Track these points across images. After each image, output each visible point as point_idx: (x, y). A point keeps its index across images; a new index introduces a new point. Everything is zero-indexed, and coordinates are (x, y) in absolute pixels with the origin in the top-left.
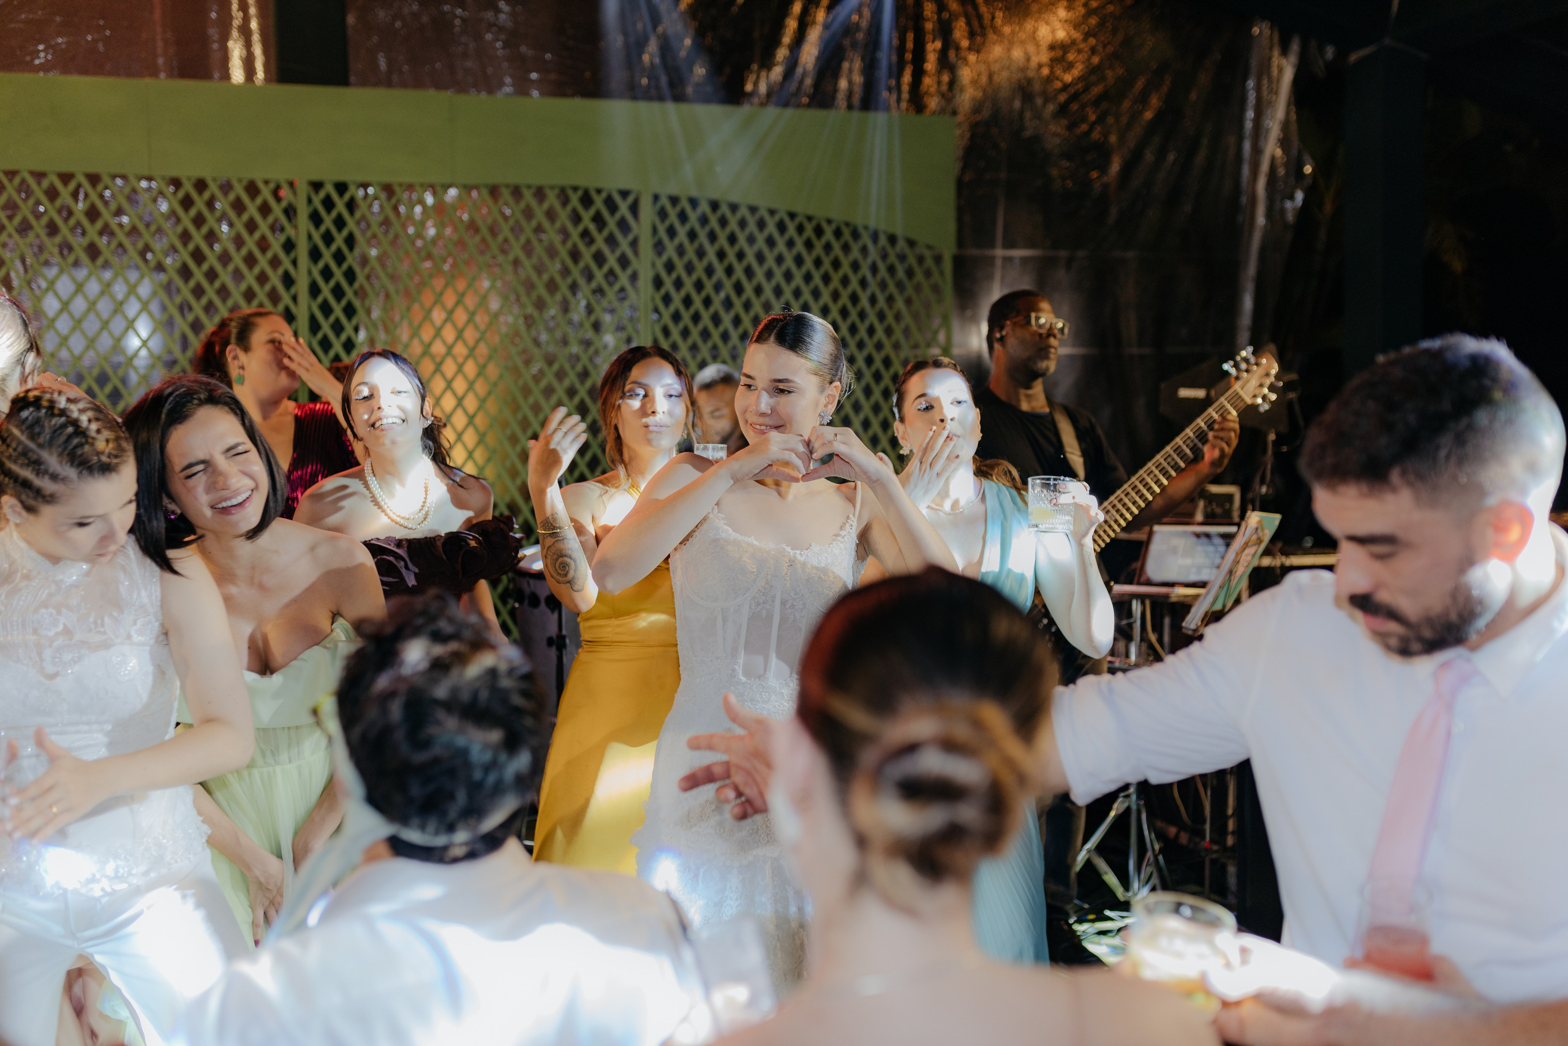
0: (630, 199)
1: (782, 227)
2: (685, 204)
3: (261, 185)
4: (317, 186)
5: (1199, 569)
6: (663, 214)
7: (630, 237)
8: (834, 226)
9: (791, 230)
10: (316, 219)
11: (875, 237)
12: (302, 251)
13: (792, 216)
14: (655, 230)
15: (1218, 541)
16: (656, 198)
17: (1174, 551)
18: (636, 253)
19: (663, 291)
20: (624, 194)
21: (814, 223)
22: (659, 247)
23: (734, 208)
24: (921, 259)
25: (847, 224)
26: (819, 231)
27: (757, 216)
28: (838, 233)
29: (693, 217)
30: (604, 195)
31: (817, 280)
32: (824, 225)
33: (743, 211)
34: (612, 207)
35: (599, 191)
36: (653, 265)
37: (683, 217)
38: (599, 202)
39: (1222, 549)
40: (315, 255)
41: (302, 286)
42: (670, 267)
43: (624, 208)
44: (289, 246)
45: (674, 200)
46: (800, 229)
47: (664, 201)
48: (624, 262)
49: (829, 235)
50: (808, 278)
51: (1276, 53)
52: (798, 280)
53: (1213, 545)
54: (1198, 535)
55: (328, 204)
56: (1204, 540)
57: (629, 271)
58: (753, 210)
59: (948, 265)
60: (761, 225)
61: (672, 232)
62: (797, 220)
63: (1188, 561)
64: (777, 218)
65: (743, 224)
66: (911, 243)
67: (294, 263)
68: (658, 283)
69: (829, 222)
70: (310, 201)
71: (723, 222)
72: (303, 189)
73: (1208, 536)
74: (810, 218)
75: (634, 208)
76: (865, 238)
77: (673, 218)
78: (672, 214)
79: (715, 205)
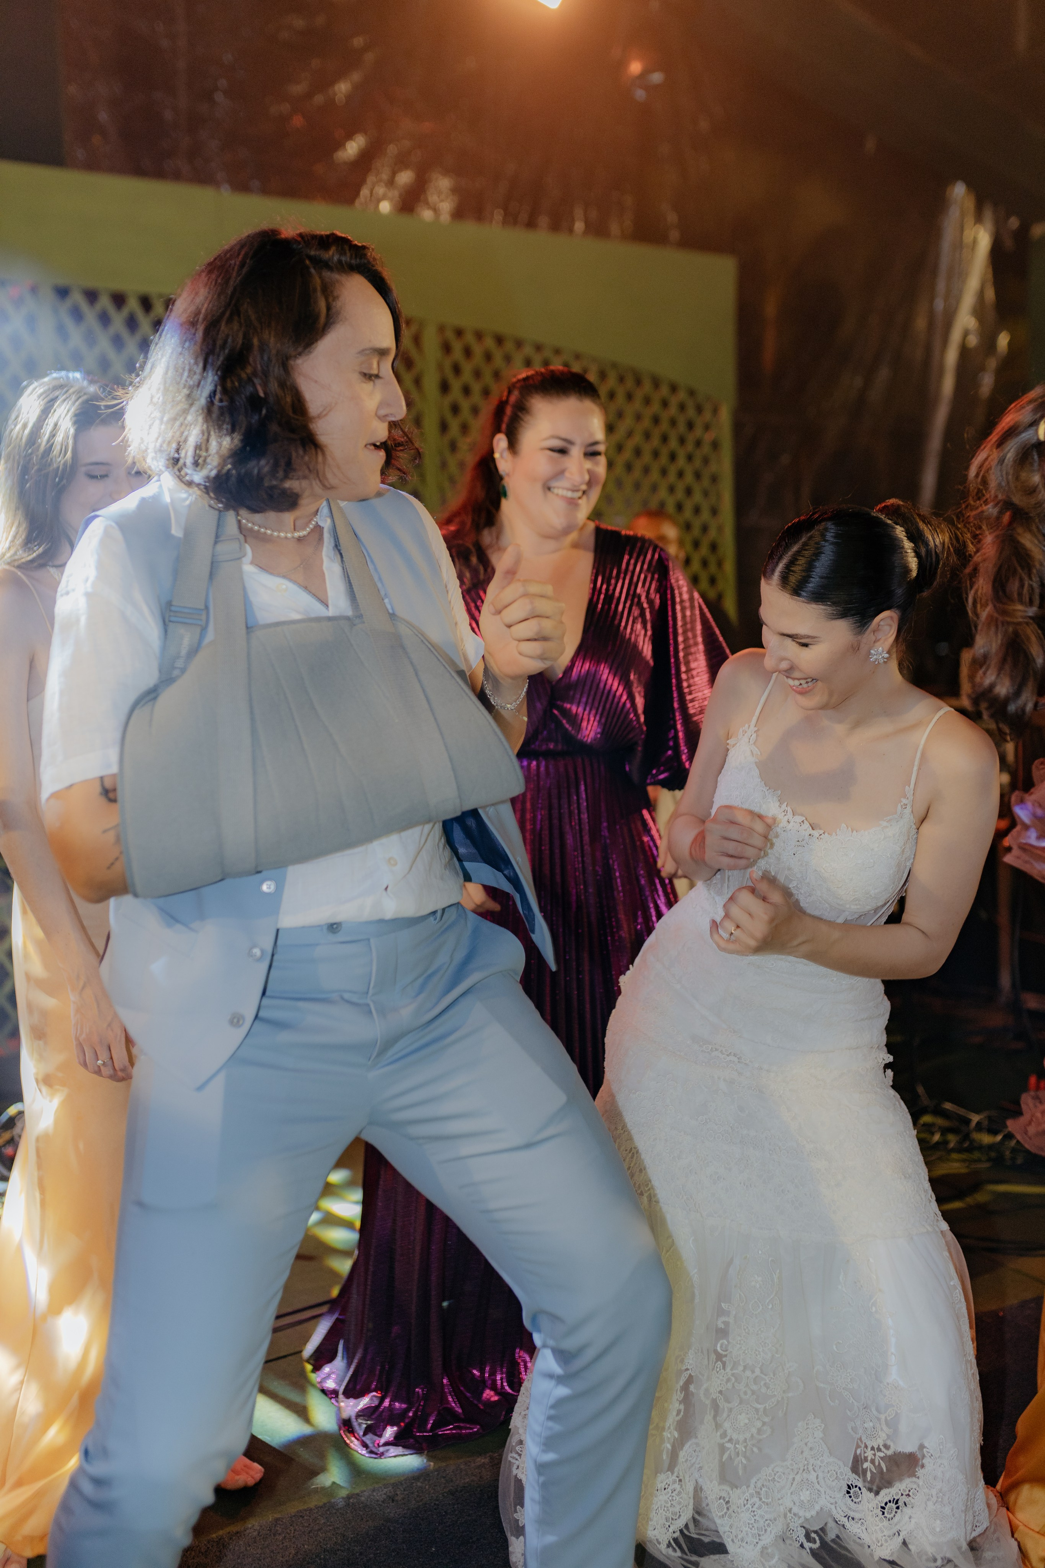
0: (414, 328)
2: (470, 338)
4: (62, 292)
6: (447, 348)
7: (414, 373)
11: (657, 384)
14: (440, 367)
16: (441, 329)
18: (420, 391)
19: (449, 436)
22: (445, 387)
23: (519, 344)
24: (699, 409)
25: (634, 370)
28: (621, 379)
29: (478, 351)
36: (439, 407)
37: (468, 352)
42: (455, 409)
45: (459, 333)
47: (450, 335)
51: (970, 220)
59: (725, 418)
61: (457, 369)
66: (692, 393)
68: (444, 427)
69: (614, 365)
72: (47, 296)
75: (417, 340)
76: (647, 386)
77: (458, 353)
78: (457, 348)
79: (499, 340)
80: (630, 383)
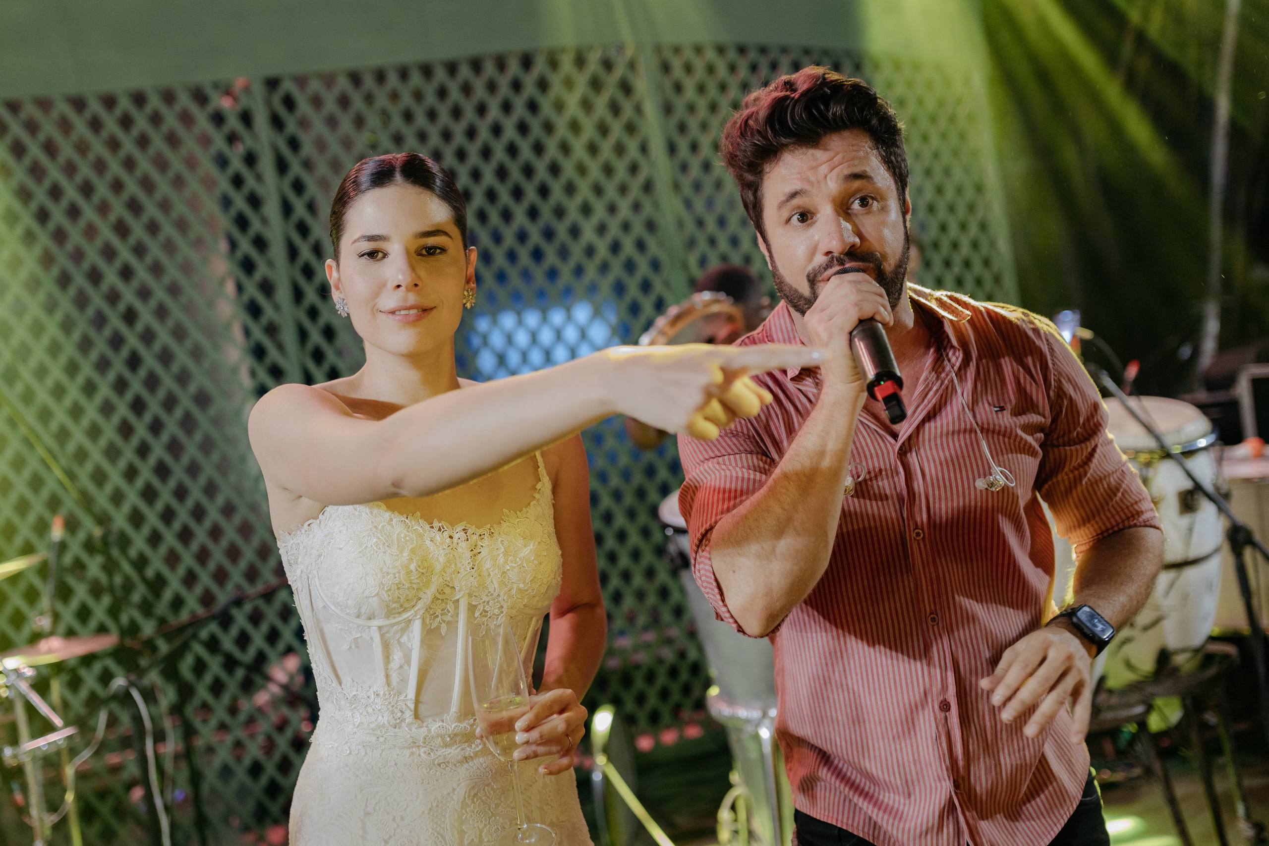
2: (688, 54)
3: (210, 92)
4: (272, 83)
6: (666, 68)
7: (634, 100)
10: (277, 123)
12: (267, 165)
14: (659, 88)
16: (658, 49)
18: (642, 117)
19: (678, 158)
20: (620, 48)
22: (668, 109)
30: (598, 52)
33: (753, 53)
34: (609, 65)
35: (592, 49)
36: (664, 128)
37: (689, 68)
38: (594, 62)
40: (282, 166)
41: (272, 208)
42: (682, 128)
43: (622, 66)
44: (250, 159)
45: (677, 50)
47: (667, 54)
48: (631, 128)
55: (289, 103)
57: (638, 140)
58: (763, 50)
61: (678, 88)
66: (937, 69)
67: (259, 178)
68: (672, 149)
70: (268, 103)
71: (733, 69)
72: (259, 90)
75: (633, 66)
77: (677, 70)
78: (677, 64)
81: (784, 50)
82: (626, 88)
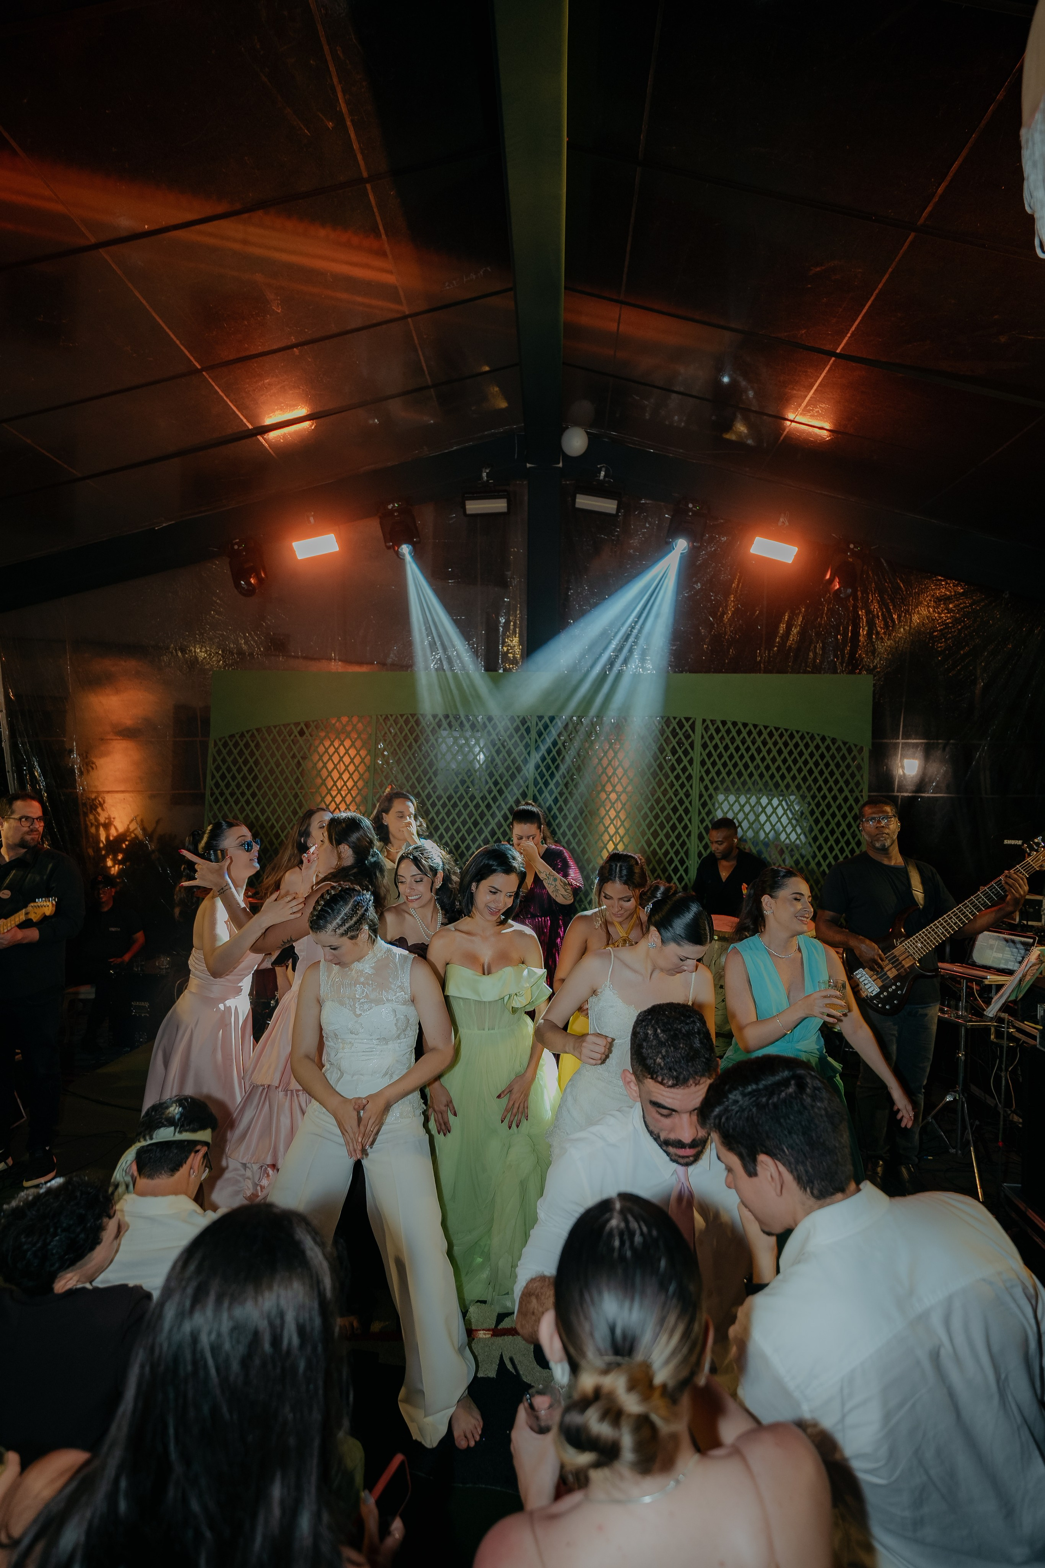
0: (690, 722)
1: (771, 735)
2: (719, 724)
4: (540, 718)
5: (1007, 961)
6: (707, 729)
7: (690, 741)
8: (800, 734)
9: (776, 736)
11: (823, 739)
12: (532, 748)
13: (777, 729)
14: (703, 737)
15: (1020, 946)
16: (704, 721)
17: (991, 947)
18: (692, 749)
19: (706, 767)
20: (687, 719)
21: (789, 732)
22: (705, 746)
23: (745, 725)
24: (850, 750)
25: (808, 733)
26: (792, 736)
27: (758, 729)
28: (802, 738)
29: (723, 730)
30: (677, 720)
31: (790, 762)
32: (795, 733)
33: (750, 727)
34: (681, 725)
35: (675, 718)
36: (701, 754)
37: (718, 730)
38: (674, 724)
39: (1023, 952)
41: (531, 765)
42: (710, 755)
43: (687, 726)
44: (527, 746)
45: (713, 722)
46: (781, 736)
47: (709, 722)
48: (686, 753)
49: (797, 738)
50: (785, 761)
52: (779, 761)
53: (1017, 948)
54: (1007, 940)
55: (545, 726)
56: (1011, 944)
57: (688, 758)
58: (755, 726)
59: (866, 753)
60: (760, 733)
61: (711, 738)
62: (780, 732)
63: (1000, 955)
64: (768, 730)
65: (750, 733)
66: (845, 743)
67: (529, 753)
68: (703, 763)
69: (798, 732)
70: (537, 725)
71: (739, 732)
72: (535, 719)
73: (1013, 942)
74: (786, 730)
75: (693, 727)
76: (818, 740)
77: (712, 730)
78: (713, 728)
79: (735, 724)
80: (807, 739)
81: (766, 727)
82: (687, 737)
